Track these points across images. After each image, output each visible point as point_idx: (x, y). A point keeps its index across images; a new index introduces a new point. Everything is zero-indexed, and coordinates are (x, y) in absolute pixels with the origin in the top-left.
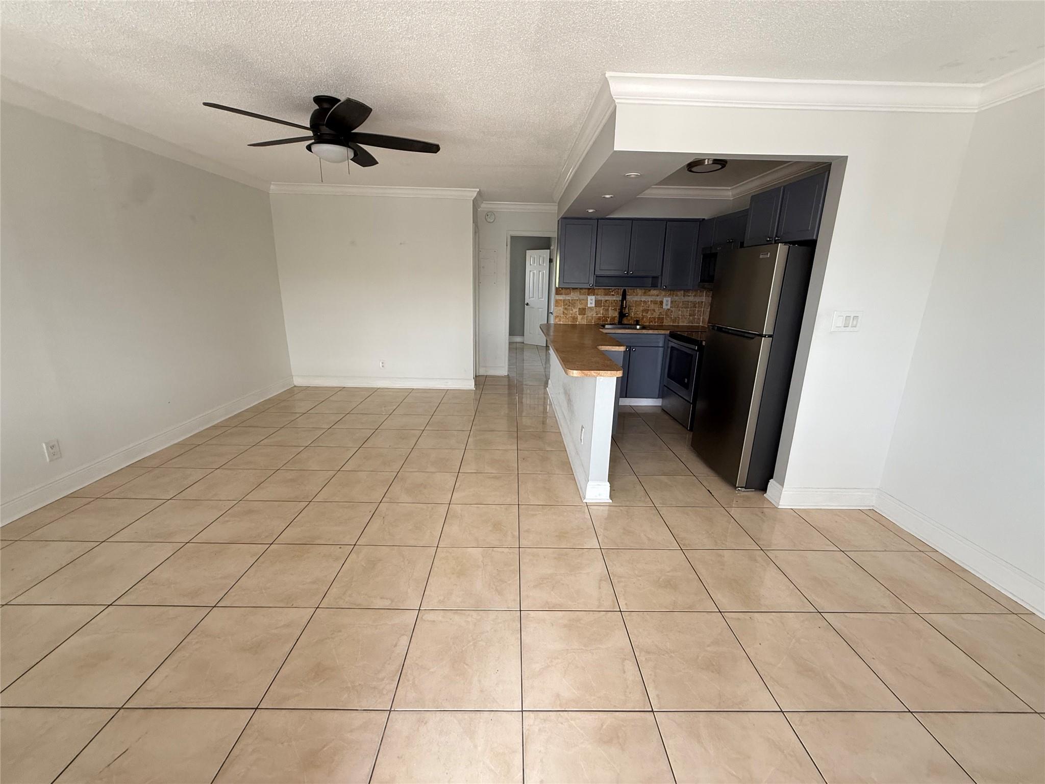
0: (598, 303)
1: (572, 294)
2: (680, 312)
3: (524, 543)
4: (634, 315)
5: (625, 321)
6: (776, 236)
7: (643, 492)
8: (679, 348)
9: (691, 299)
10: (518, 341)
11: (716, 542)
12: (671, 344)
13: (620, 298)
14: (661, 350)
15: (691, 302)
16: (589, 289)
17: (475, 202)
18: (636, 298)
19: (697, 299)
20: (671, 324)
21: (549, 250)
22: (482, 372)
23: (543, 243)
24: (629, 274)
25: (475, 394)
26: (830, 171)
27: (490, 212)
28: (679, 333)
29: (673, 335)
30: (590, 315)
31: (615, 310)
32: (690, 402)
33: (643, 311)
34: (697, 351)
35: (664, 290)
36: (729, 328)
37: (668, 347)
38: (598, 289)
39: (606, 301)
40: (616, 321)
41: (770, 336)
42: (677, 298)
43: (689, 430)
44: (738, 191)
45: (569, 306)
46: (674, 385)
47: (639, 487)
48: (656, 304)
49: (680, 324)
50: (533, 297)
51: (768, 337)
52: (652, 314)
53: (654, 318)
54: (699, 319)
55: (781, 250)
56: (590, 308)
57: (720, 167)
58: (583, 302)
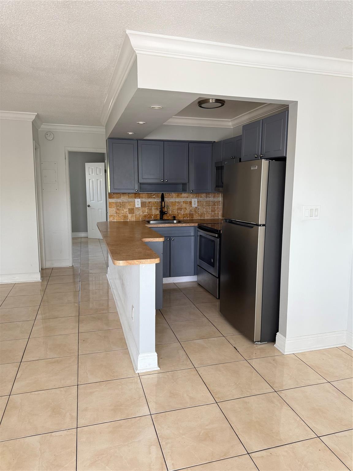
0: (143, 204)
1: (122, 198)
2: (205, 209)
3: (81, 422)
4: (172, 212)
5: (165, 217)
6: (261, 154)
7: (185, 357)
8: (206, 236)
9: (211, 199)
10: (82, 236)
11: (242, 391)
12: (199, 233)
13: (160, 200)
14: (193, 238)
15: (212, 201)
16: (135, 194)
17: (34, 123)
18: (172, 200)
19: (216, 200)
20: (199, 218)
21: (104, 163)
22: (48, 265)
23: (98, 158)
24: (165, 182)
25: (42, 285)
26: (288, 110)
27: (50, 132)
28: (205, 225)
29: (201, 227)
30: (138, 213)
31: (157, 209)
32: (216, 277)
33: (178, 209)
34: (217, 238)
35: (191, 193)
36: (237, 220)
37: (198, 236)
38: (143, 193)
39: (149, 202)
40: (158, 217)
41: (264, 225)
42: (202, 199)
43: (218, 299)
44: (236, 122)
45: (120, 207)
46: (205, 265)
47: (182, 352)
48: (187, 203)
49: (205, 218)
50: (93, 201)
51: (263, 226)
52: (185, 211)
53: (187, 214)
54: (218, 214)
55: (265, 164)
56: (138, 208)
57: (220, 105)
58: (131, 203)
